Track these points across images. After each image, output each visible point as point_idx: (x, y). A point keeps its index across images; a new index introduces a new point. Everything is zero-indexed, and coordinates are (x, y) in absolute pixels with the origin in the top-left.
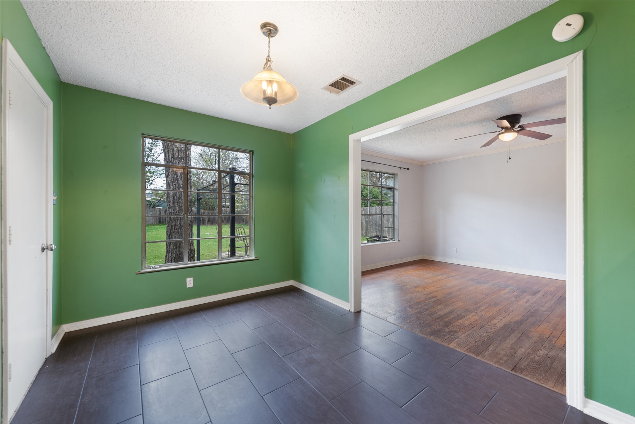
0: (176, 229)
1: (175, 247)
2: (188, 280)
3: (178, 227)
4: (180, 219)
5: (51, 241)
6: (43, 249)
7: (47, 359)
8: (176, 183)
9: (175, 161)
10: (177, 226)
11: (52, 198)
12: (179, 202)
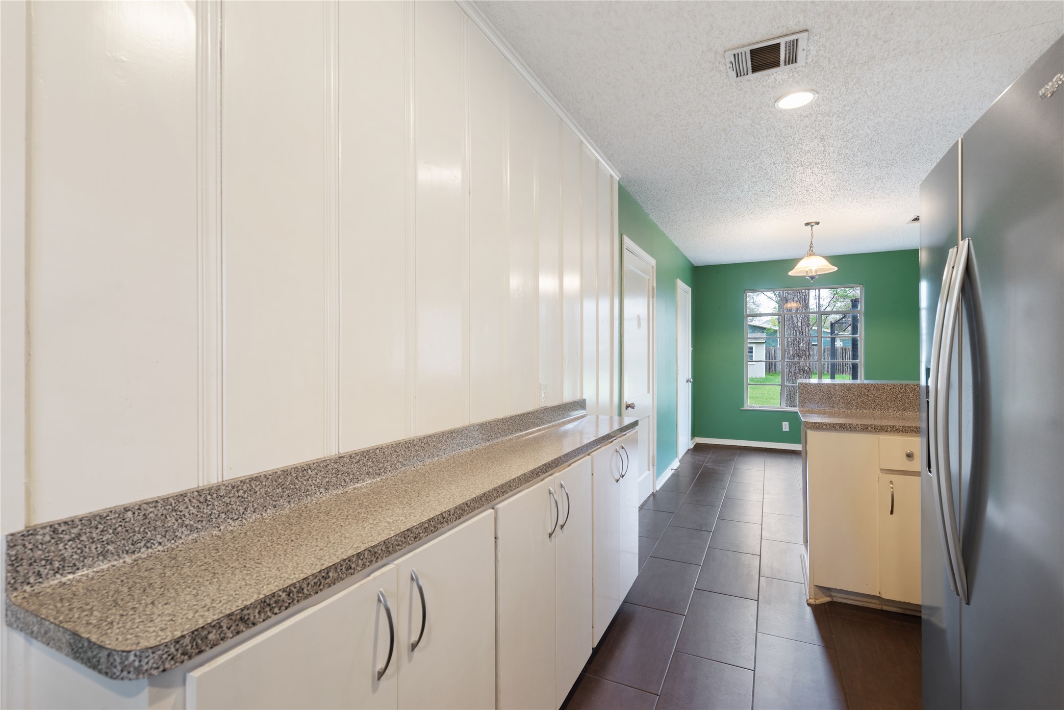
0: (791, 376)
1: (789, 397)
2: (784, 423)
3: (793, 374)
4: (795, 365)
5: (690, 377)
6: (687, 381)
7: (689, 450)
8: (791, 322)
9: (789, 296)
10: (791, 372)
11: (691, 349)
12: (794, 344)
